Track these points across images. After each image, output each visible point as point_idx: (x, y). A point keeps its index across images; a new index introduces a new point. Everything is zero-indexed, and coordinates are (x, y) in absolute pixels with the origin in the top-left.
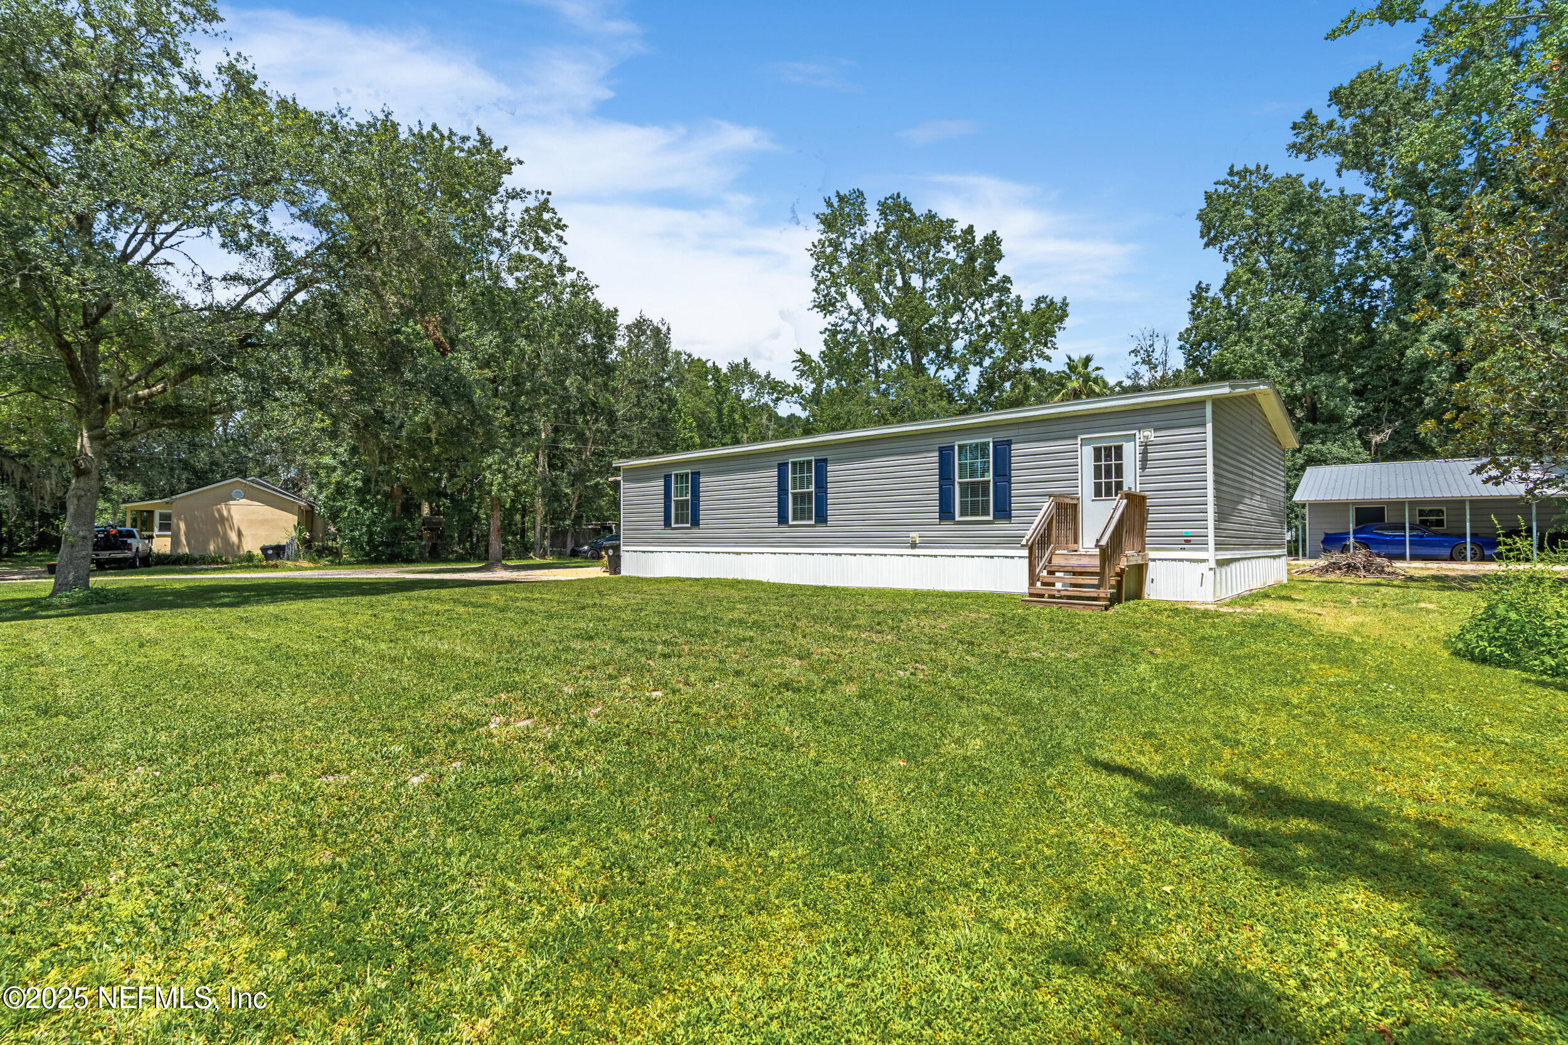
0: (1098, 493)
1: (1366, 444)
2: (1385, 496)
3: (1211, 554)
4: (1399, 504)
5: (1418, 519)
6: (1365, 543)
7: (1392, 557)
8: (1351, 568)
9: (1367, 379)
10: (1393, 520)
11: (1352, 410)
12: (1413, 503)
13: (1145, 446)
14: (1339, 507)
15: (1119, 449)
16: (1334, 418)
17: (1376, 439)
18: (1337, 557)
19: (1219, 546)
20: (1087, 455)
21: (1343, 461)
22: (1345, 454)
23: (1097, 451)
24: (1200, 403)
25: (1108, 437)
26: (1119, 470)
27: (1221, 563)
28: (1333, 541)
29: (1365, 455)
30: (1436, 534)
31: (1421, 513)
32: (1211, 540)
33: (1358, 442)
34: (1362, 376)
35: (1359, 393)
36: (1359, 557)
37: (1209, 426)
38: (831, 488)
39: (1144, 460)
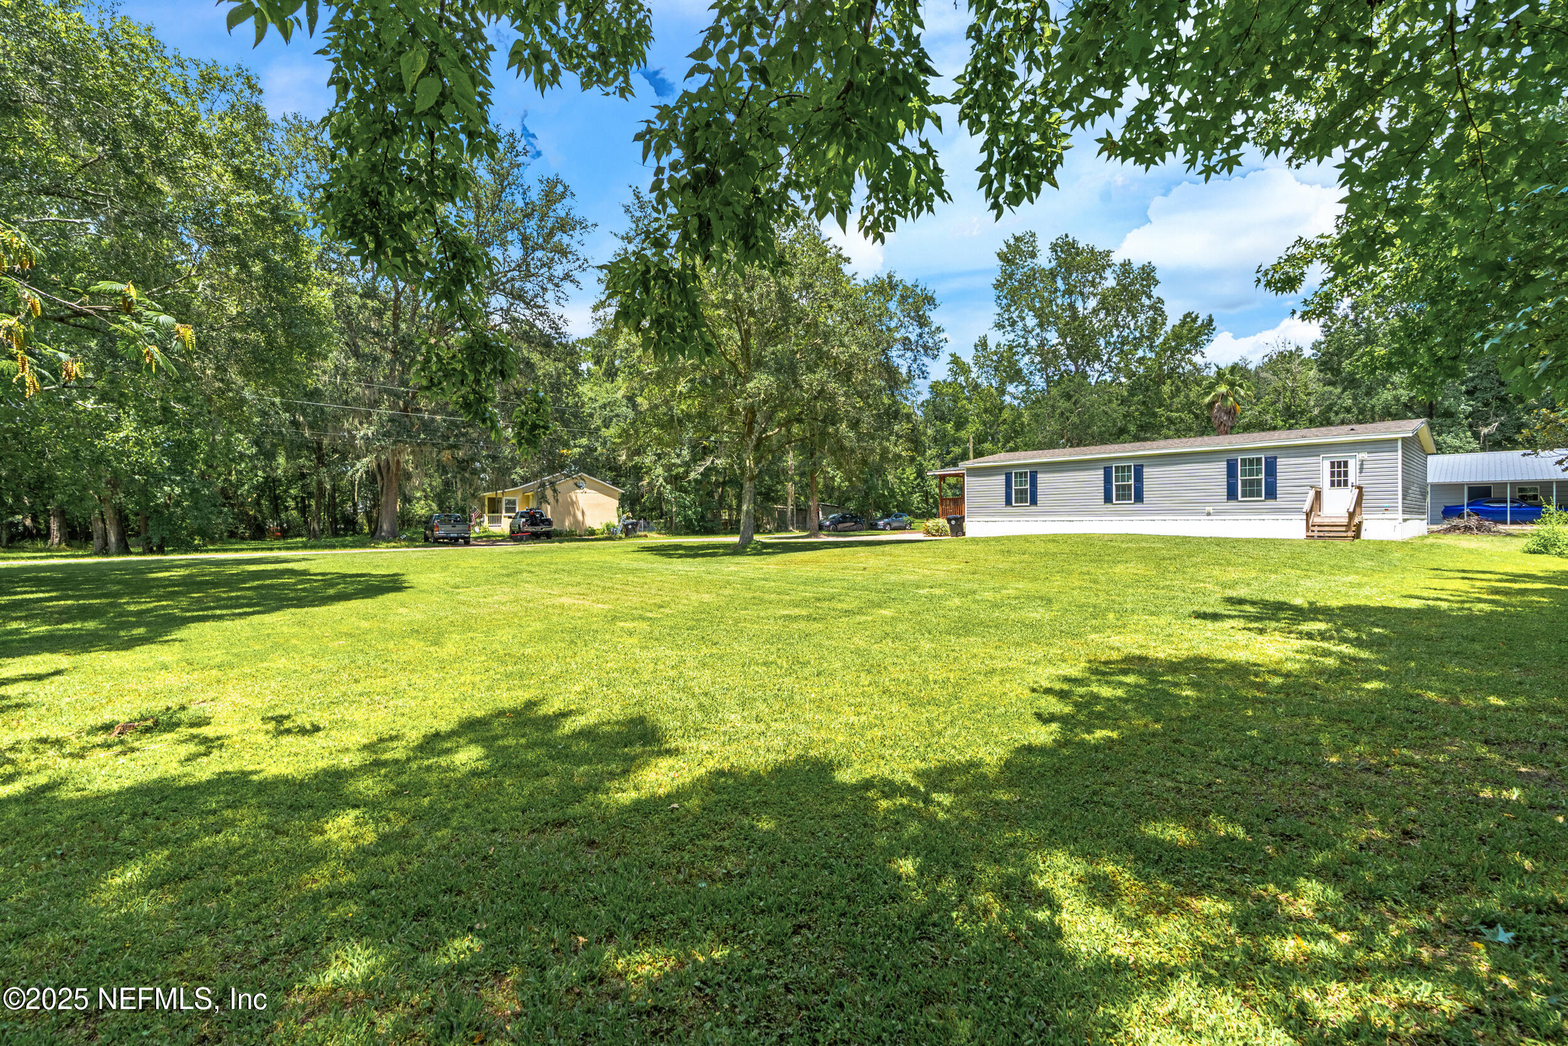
0: (1332, 484)
1: (1476, 436)
2: (1492, 479)
3: (1400, 516)
4: (1503, 485)
5: (1517, 495)
6: (1477, 513)
7: (1496, 522)
8: (1468, 529)
9: (1477, 381)
10: (1498, 495)
11: (1465, 407)
12: (1513, 484)
13: (1362, 462)
14: (1457, 487)
15: (1346, 464)
16: (1449, 414)
17: (1485, 431)
18: (1456, 521)
19: (1404, 512)
20: (1326, 466)
21: (1456, 450)
22: (1457, 443)
23: (1332, 464)
24: (1396, 440)
25: (1339, 456)
26: (1346, 474)
27: (1405, 520)
28: (1451, 512)
29: (1475, 445)
30: (1531, 506)
31: (1521, 490)
32: (1400, 508)
33: (1469, 434)
34: (1472, 379)
35: (1470, 393)
36: (1474, 521)
37: (1400, 452)
38: (1146, 482)
39: (1361, 469)
